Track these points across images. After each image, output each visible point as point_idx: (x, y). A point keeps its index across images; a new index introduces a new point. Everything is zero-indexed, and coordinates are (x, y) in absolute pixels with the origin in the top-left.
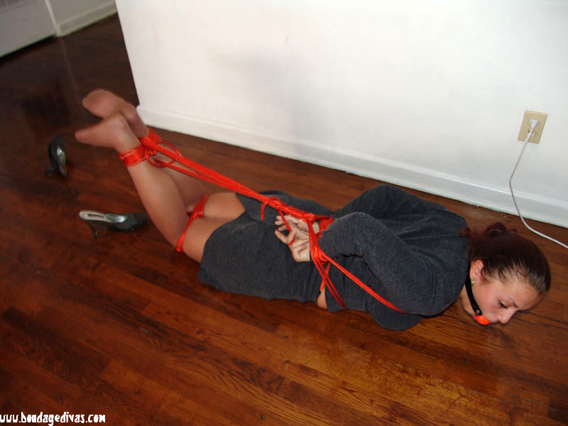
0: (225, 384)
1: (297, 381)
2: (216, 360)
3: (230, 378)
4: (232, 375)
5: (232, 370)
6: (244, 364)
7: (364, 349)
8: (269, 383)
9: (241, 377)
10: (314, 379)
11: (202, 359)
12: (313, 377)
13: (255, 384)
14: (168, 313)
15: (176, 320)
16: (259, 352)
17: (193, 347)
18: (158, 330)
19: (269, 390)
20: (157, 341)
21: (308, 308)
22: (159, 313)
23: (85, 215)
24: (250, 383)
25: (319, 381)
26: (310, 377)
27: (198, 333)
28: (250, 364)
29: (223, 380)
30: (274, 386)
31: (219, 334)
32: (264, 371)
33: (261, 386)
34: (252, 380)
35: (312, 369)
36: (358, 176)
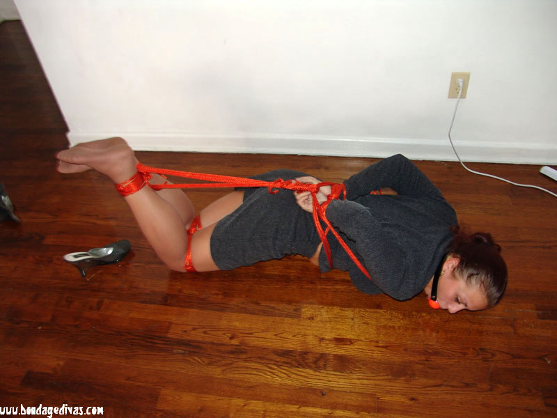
0: (277, 375)
1: (338, 353)
2: (260, 358)
3: (279, 369)
4: (279, 366)
5: (277, 362)
6: (286, 353)
7: (381, 309)
8: (315, 362)
9: (289, 365)
10: (350, 347)
11: (246, 361)
12: (350, 345)
13: (304, 367)
14: (194, 329)
15: (205, 333)
16: (293, 338)
17: (232, 352)
18: (193, 348)
19: (317, 368)
20: (196, 358)
21: (319, 287)
22: (185, 332)
23: (70, 257)
24: (298, 367)
25: (356, 347)
26: (347, 346)
27: (231, 338)
28: (291, 351)
29: (274, 374)
30: (321, 363)
31: (252, 334)
32: (306, 353)
33: (310, 367)
34: (299, 364)
35: (346, 339)
36: (310, 156)
